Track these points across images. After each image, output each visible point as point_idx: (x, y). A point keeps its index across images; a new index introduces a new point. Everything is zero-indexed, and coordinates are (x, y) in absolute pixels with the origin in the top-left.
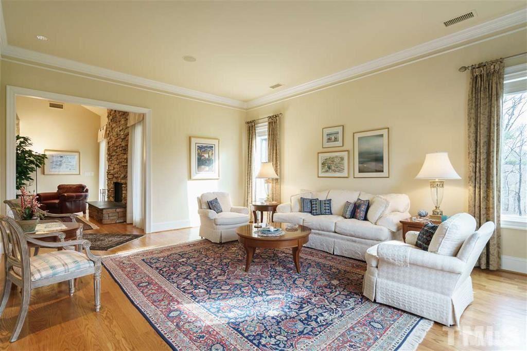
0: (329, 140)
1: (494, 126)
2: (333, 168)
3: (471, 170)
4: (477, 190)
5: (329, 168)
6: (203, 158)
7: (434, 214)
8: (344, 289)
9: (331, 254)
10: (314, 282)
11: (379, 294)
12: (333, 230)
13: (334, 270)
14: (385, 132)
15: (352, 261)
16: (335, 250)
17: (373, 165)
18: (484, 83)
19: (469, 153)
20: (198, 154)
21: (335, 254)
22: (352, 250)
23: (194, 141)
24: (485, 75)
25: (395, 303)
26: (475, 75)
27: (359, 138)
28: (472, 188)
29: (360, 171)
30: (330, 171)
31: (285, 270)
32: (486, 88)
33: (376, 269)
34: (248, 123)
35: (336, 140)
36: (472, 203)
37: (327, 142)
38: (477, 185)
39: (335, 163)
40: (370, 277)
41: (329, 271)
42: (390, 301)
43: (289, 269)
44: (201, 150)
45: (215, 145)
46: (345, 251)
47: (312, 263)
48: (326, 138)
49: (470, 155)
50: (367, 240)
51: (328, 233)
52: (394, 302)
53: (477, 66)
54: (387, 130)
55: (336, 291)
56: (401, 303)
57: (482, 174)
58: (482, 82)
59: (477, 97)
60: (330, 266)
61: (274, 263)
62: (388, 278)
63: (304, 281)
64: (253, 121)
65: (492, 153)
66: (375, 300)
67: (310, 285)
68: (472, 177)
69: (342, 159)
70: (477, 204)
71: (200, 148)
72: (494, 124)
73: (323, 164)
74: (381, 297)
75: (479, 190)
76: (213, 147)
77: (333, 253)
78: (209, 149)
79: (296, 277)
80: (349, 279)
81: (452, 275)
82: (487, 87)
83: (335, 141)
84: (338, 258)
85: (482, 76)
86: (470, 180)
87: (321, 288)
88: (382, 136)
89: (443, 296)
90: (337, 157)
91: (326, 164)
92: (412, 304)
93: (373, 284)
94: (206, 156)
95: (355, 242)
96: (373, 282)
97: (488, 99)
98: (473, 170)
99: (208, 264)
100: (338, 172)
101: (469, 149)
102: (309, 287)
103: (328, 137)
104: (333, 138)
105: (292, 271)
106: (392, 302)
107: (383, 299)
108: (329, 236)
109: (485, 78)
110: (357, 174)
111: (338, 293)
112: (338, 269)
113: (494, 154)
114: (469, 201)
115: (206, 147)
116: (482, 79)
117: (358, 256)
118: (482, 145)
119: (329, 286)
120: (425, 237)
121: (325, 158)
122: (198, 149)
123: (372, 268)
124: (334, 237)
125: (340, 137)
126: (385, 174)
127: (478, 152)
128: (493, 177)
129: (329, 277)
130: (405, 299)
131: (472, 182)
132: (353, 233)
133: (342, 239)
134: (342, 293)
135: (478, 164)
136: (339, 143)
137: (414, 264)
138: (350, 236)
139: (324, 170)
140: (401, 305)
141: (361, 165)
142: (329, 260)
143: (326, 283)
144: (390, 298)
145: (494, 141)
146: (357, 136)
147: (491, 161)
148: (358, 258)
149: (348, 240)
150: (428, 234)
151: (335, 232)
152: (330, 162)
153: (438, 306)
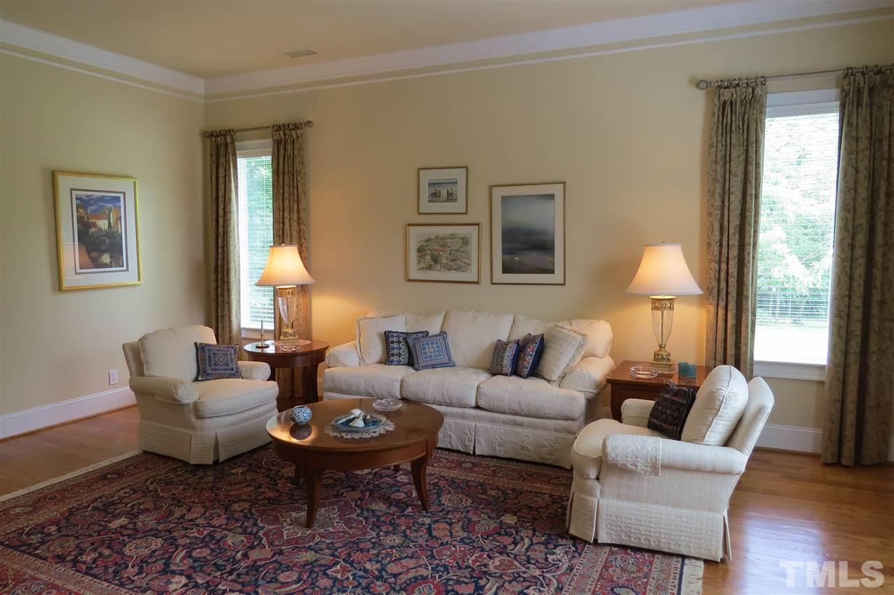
0: (435, 196)
1: (752, 199)
2: (445, 261)
3: (712, 275)
4: (721, 312)
5: (435, 260)
6: (92, 230)
7: (655, 359)
8: (534, 531)
9: (469, 454)
10: (468, 526)
11: (604, 526)
12: (473, 404)
13: (493, 493)
14: (557, 190)
15: (513, 466)
16: (477, 445)
17: (533, 257)
18: (736, 117)
19: (709, 245)
20: (80, 220)
21: (478, 452)
22: (516, 443)
23: (64, 183)
24: (738, 104)
25: (633, 540)
26: (722, 99)
27: (504, 198)
28: (712, 309)
29: (506, 269)
30: (438, 267)
31: (393, 509)
32: (739, 128)
33: (596, 483)
34: (212, 135)
35: (451, 197)
36: (712, 336)
37: (430, 201)
38: (722, 304)
39: (448, 250)
40: (584, 499)
41: (484, 497)
42: (623, 537)
43: (403, 505)
44: (86, 210)
45: (124, 193)
46: (501, 445)
47: (442, 483)
48: (425, 192)
49: (711, 248)
50: (545, 421)
51: (460, 410)
52: (630, 537)
53: (726, 84)
54: (562, 185)
55: (522, 539)
56: (642, 537)
57: (730, 283)
58: (734, 117)
59: (724, 142)
60: (480, 484)
61: (357, 495)
62: (619, 497)
63: (448, 527)
64: (230, 132)
65: (747, 247)
66: (596, 540)
67: (465, 535)
68: (713, 288)
69: (465, 241)
70: (721, 337)
71: (83, 203)
72: (751, 195)
73: (419, 251)
74: (607, 533)
75: (724, 312)
76: (118, 199)
77: (474, 452)
78: (109, 205)
79: (427, 521)
80: (530, 508)
81: (727, 477)
82: (741, 126)
83: (448, 200)
84: (485, 462)
85: (734, 105)
86: (710, 294)
87: (491, 538)
88: (551, 197)
89: (711, 515)
90: (453, 236)
91: (428, 252)
92: (662, 535)
93: (593, 513)
94: (103, 224)
95: (521, 425)
96: (592, 507)
97: (741, 148)
98: (715, 277)
99: (198, 521)
100: (455, 269)
101: (709, 238)
102: (466, 541)
103: (433, 191)
104: (444, 193)
105: (410, 509)
106: (627, 538)
107: (611, 534)
108: (463, 417)
109: (738, 108)
110: (499, 276)
111: (527, 541)
112: (498, 488)
113: (750, 248)
114: (707, 332)
115: (102, 199)
116: (734, 109)
117: (528, 453)
118: (732, 231)
119: (502, 530)
120: (669, 412)
121: (426, 238)
122: (78, 207)
123: (590, 482)
124: (475, 418)
125: (460, 191)
126: (557, 277)
127: (725, 244)
128: (747, 290)
129: (493, 511)
130: (649, 529)
131: (714, 298)
132: (516, 408)
133: (493, 421)
134: (535, 540)
135: (724, 266)
136: (458, 206)
137: (670, 467)
138: (511, 414)
139: (422, 265)
140: (642, 541)
141: (507, 257)
142: (470, 470)
143: (493, 525)
144: (623, 531)
145: (750, 226)
146: (498, 193)
147: (746, 261)
148: (527, 459)
149: (505, 423)
150: (674, 407)
151: (477, 407)
152: (436, 247)
153: (704, 531)
